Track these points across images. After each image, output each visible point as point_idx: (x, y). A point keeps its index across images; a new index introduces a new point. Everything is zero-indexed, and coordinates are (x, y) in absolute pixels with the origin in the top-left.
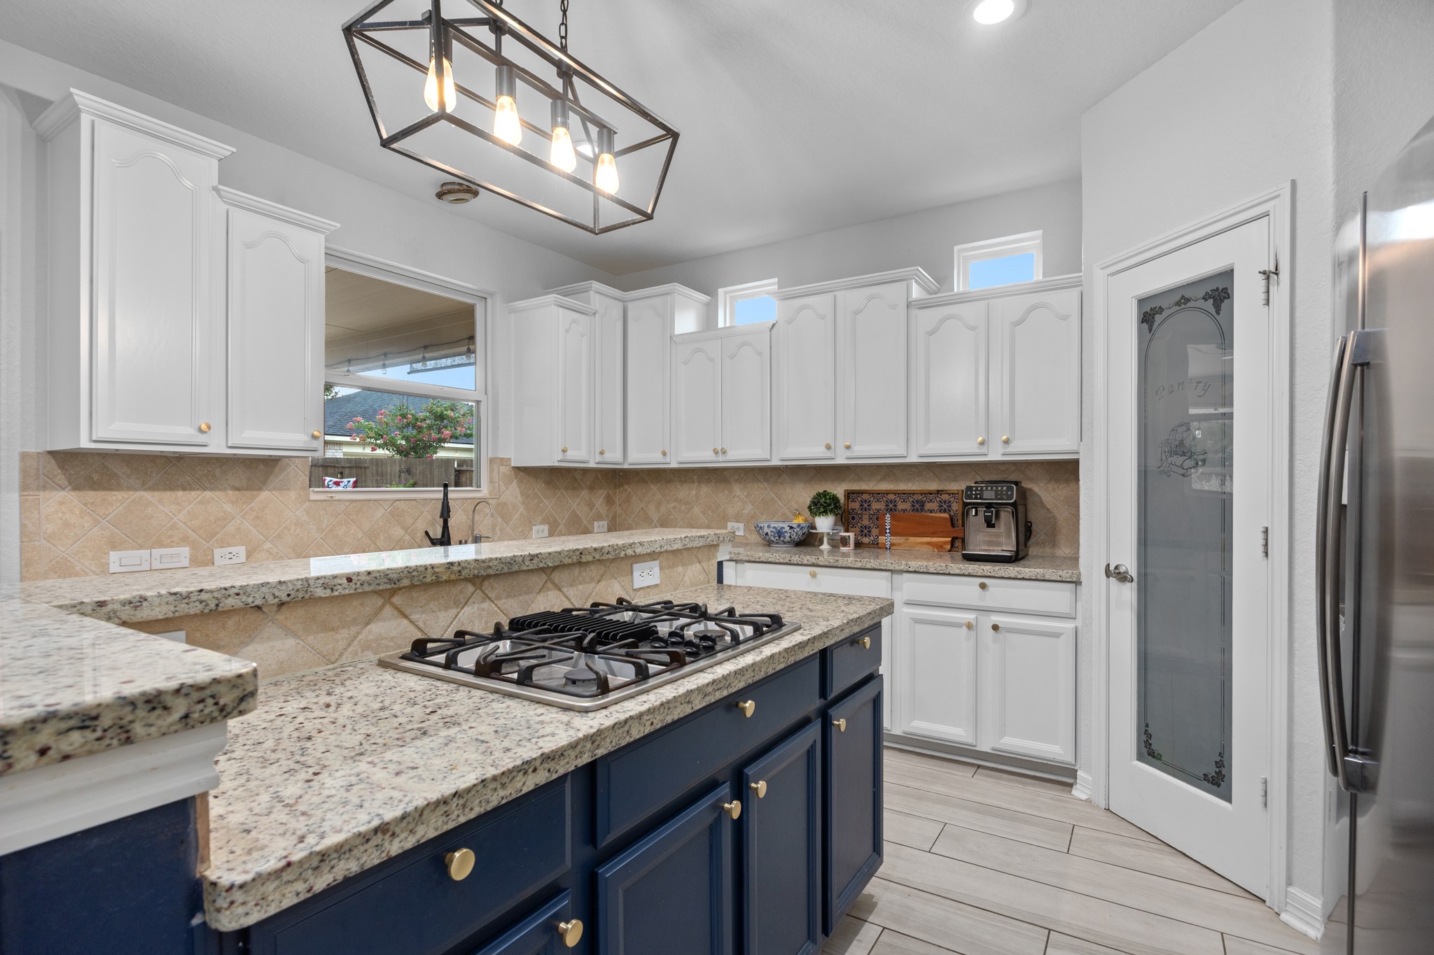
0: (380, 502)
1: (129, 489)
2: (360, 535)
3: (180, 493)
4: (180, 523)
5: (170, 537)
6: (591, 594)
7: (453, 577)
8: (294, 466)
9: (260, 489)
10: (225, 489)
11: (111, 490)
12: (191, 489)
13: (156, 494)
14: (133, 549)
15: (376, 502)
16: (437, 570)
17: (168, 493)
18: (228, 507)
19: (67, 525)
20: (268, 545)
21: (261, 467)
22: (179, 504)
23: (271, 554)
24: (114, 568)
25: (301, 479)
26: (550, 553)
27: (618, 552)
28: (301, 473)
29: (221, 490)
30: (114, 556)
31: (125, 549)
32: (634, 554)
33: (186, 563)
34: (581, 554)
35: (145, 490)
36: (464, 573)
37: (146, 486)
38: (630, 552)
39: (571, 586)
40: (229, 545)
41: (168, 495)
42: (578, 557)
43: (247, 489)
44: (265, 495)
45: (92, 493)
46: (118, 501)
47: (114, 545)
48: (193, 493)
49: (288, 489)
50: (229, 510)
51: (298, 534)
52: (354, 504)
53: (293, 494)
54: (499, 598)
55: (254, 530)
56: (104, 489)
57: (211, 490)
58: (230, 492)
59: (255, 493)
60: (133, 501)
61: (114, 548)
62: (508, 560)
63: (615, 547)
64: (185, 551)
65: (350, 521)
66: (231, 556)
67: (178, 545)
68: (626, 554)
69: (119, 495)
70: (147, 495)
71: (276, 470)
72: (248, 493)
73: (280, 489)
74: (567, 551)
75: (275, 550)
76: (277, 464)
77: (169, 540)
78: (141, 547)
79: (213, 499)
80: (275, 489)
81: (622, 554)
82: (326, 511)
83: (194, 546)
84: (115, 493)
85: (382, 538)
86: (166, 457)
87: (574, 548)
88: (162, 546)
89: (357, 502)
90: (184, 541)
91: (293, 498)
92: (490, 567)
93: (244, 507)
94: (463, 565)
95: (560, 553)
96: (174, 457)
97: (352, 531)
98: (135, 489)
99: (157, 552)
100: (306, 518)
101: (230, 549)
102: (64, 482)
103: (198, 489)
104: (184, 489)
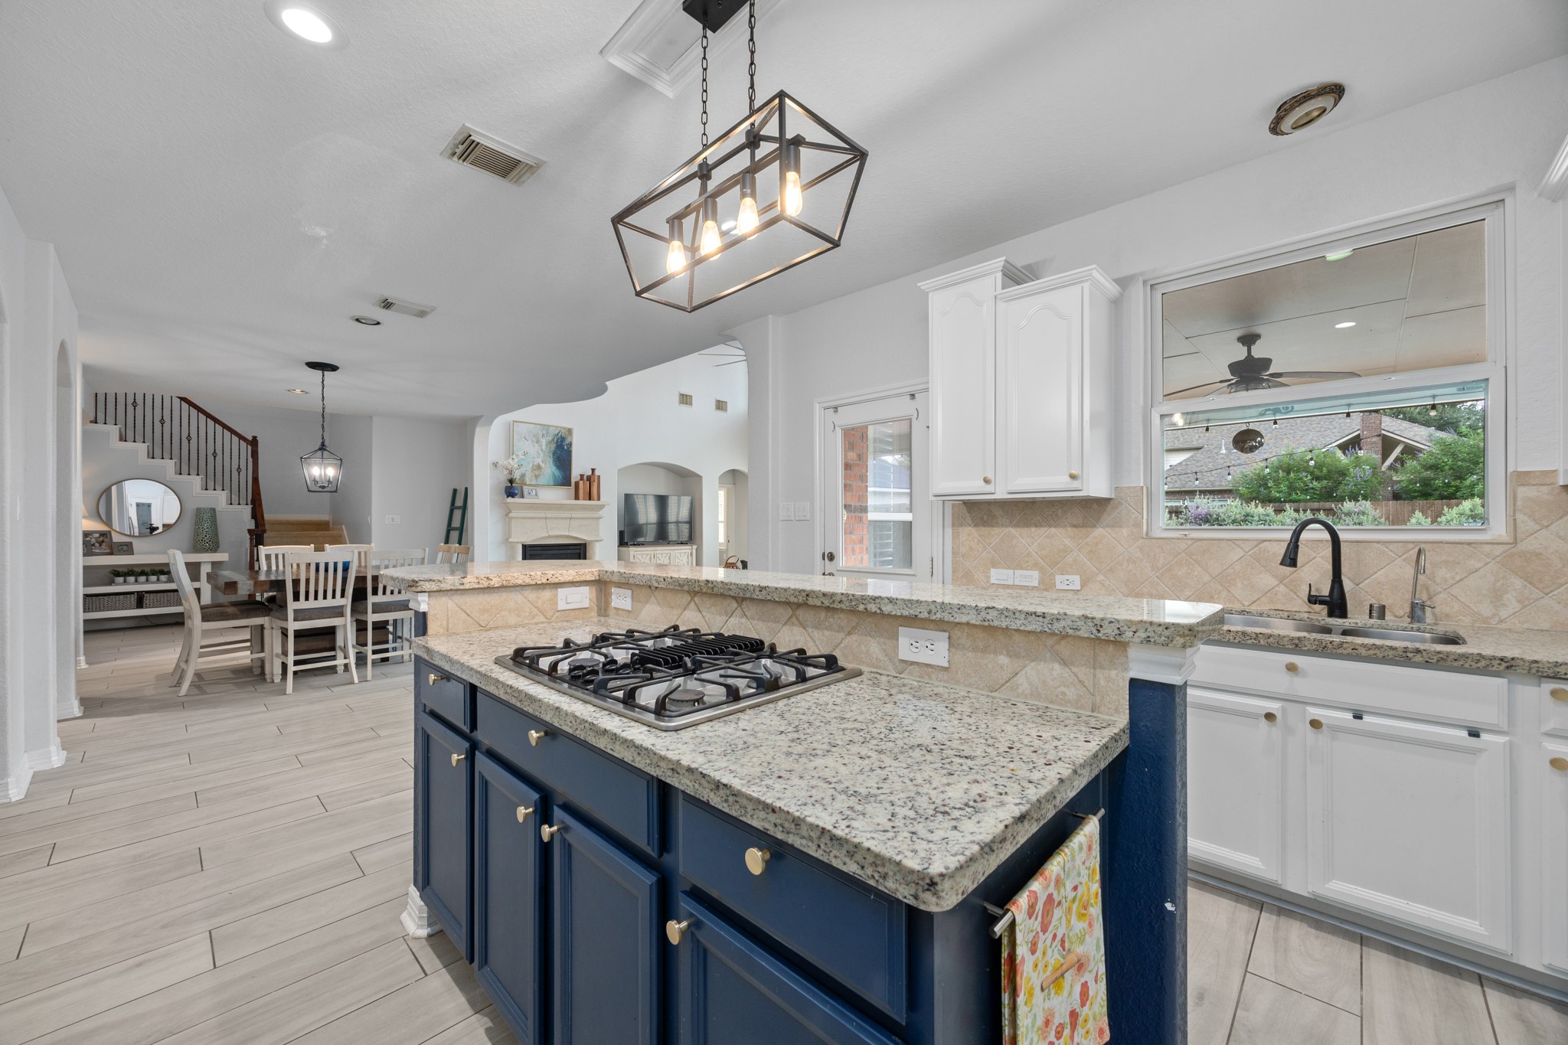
0: (1236, 542)
1: (1002, 526)
2: (1206, 578)
3: (1033, 529)
4: (1034, 553)
5: (1027, 562)
6: (839, 644)
7: (709, 591)
8: (1126, 504)
9: (1094, 526)
10: (1064, 527)
11: (993, 526)
12: (1041, 526)
13: (1018, 529)
14: (1004, 568)
15: (1230, 542)
16: (701, 584)
17: (1026, 529)
18: (1067, 542)
19: (971, 548)
20: (1101, 577)
21: (1095, 506)
22: (1033, 537)
23: (1103, 585)
24: (993, 580)
25: (1133, 517)
26: (776, 589)
27: (854, 603)
28: (1133, 511)
29: (1062, 527)
30: (993, 572)
31: (1000, 568)
32: (878, 611)
33: (1036, 583)
34: (807, 595)
35: (1012, 527)
36: (715, 589)
37: (1012, 524)
38: (873, 608)
39: (817, 628)
40: (1068, 573)
41: (1025, 531)
42: (805, 599)
43: (1082, 527)
44: (1099, 531)
45: (983, 528)
46: (997, 534)
47: (995, 564)
48: (1042, 529)
49: (1121, 527)
50: (1068, 544)
51: (1131, 570)
52: (1199, 543)
53: (1125, 531)
54: (753, 619)
55: (1089, 563)
56: (990, 526)
57: (1055, 527)
58: (1069, 529)
59: (1090, 529)
60: (1005, 534)
61: (994, 567)
62: (743, 587)
63: (851, 597)
64: (1035, 574)
65: (1193, 562)
66: (1068, 582)
67: (1031, 569)
68: (866, 609)
69: (996, 530)
70: (1012, 530)
71: (1109, 508)
72: (1084, 530)
73: (1113, 526)
74: (793, 590)
75: (1107, 582)
76: (1109, 503)
77: (1026, 565)
78: (1009, 568)
79: (1056, 534)
80: (1108, 526)
81: (861, 607)
82: (1162, 549)
83: (1042, 570)
84: (995, 528)
85: (1239, 585)
86: (1024, 502)
87: (801, 588)
88: (1022, 568)
89: (1203, 542)
90: (1035, 566)
91: (1125, 535)
92: (730, 589)
93: (1080, 542)
94: (714, 584)
95: (785, 590)
96: (1029, 502)
97: (1196, 573)
98: (1006, 526)
99: (1018, 572)
100: (1139, 554)
101: (1068, 577)
102: (970, 522)
103: (1045, 526)
104: (1036, 526)
